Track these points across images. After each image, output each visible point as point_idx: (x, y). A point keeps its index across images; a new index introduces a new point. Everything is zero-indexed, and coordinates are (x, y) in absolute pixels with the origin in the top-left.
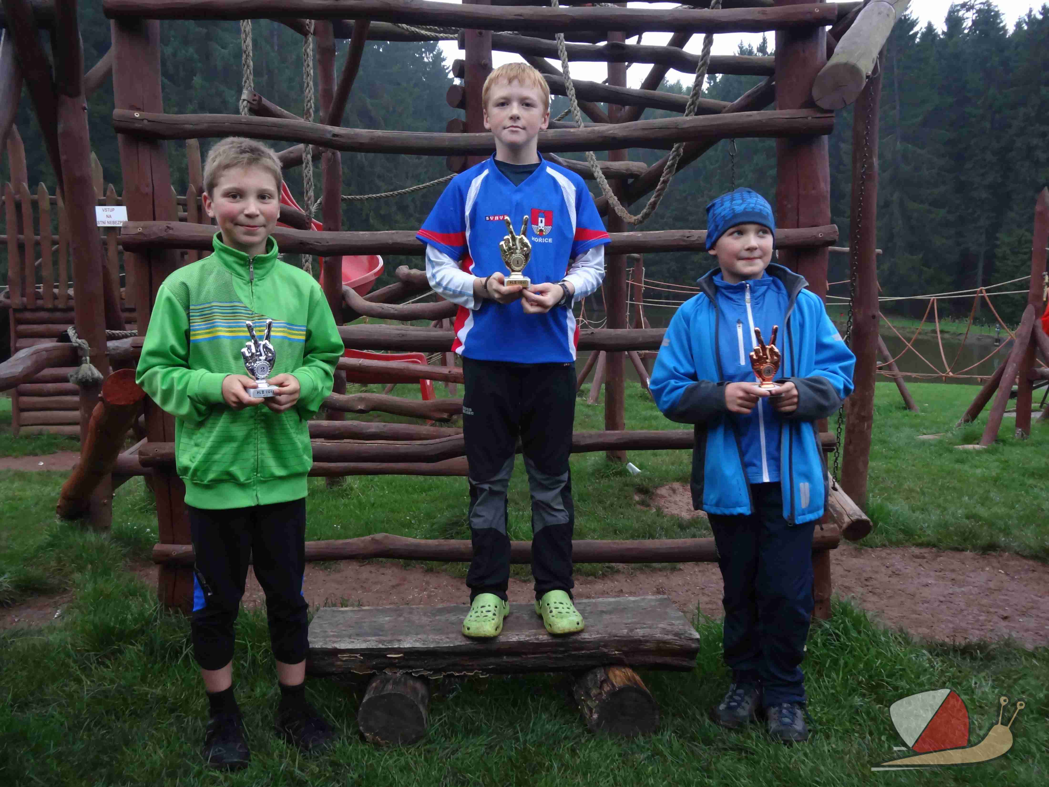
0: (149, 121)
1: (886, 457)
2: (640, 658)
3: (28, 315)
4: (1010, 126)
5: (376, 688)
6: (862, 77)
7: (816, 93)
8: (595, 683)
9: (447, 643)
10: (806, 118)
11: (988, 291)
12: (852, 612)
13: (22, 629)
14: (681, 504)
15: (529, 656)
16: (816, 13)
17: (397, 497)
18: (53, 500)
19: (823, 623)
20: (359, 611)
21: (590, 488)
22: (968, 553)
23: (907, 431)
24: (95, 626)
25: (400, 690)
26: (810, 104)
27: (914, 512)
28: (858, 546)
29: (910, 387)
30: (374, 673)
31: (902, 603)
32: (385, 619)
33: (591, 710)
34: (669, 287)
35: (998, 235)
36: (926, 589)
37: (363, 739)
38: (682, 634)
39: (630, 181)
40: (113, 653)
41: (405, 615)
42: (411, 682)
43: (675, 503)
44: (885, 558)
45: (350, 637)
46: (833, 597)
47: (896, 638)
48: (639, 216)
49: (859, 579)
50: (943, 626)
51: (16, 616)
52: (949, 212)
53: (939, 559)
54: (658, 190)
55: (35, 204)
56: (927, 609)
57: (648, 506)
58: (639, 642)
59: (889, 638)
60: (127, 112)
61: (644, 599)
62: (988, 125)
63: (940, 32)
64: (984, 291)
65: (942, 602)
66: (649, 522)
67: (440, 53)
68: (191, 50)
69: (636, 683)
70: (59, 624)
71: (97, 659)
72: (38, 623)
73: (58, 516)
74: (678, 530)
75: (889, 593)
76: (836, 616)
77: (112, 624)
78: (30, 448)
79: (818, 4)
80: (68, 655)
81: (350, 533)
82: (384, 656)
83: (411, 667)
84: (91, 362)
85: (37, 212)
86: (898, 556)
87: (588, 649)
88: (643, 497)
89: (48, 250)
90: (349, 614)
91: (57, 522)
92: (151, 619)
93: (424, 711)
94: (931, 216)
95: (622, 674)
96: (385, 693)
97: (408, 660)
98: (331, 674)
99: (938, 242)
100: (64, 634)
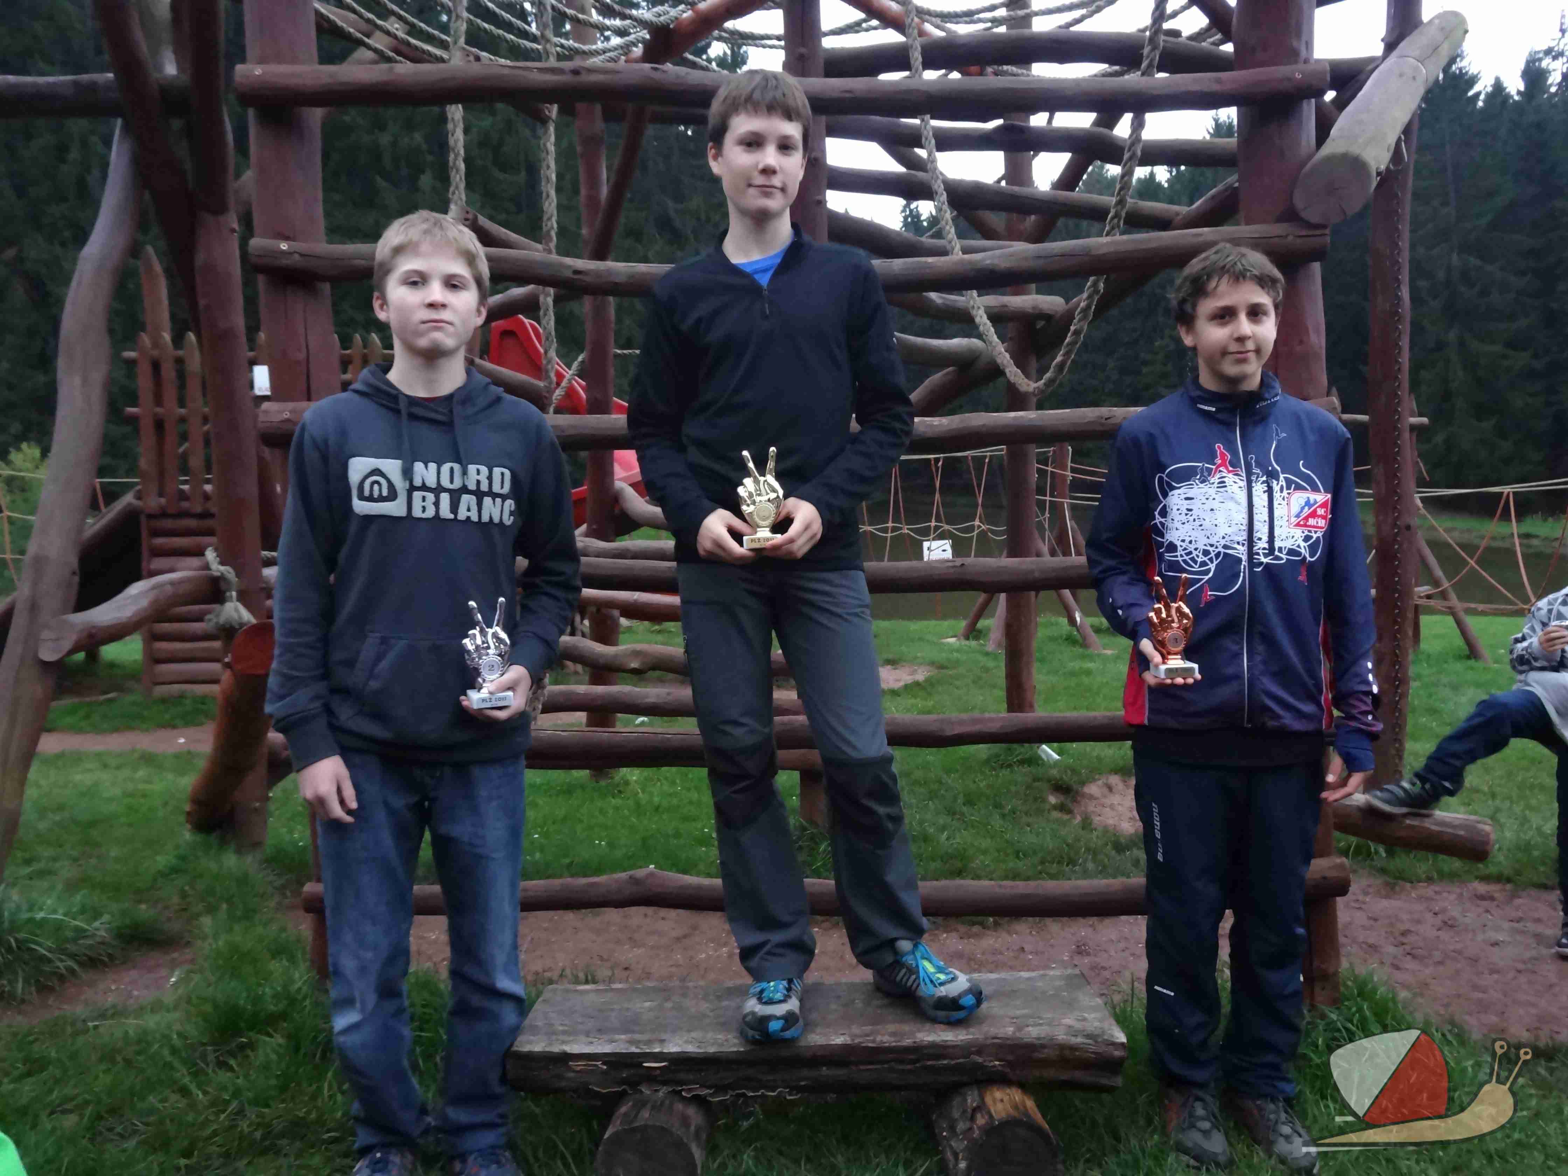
0: (301, 255)
2: (1035, 1073)
3: (169, 523)
5: (625, 1114)
6: (1368, 175)
7: (1299, 202)
8: (964, 1111)
9: (735, 1045)
10: (1287, 236)
12: (1374, 990)
13: (114, 1006)
14: (1120, 808)
15: (862, 1067)
16: (1296, 80)
18: (183, 800)
19: (1327, 1012)
20: (606, 991)
21: (982, 785)
23: (1471, 693)
24: (217, 1007)
25: (662, 1120)
26: (1291, 215)
28: (1391, 881)
29: (1474, 623)
30: (624, 1091)
31: (1458, 972)
32: (644, 1006)
33: (956, 1155)
36: (1496, 949)
38: (1098, 1036)
39: (1040, 324)
40: (242, 1047)
41: (676, 998)
42: (679, 1106)
43: (1112, 807)
44: (1432, 899)
45: (587, 1034)
46: (1344, 968)
47: (1443, 1035)
48: (1041, 383)
49: (1392, 933)
50: (1522, 1013)
51: (114, 981)
52: (1536, 356)
53: (1517, 901)
54: (1068, 344)
56: (1497, 982)
57: (1070, 812)
58: (1031, 1047)
60: (270, 243)
61: (1044, 975)
63: (1513, 92)
65: (1519, 971)
66: (1070, 837)
69: (1026, 1113)
70: (169, 998)
71: (217, 1057)
72: (142, 994)
73: (189, 826)
74: (1113, 852)
75: (1437, 956)
76: (1348, 1000)
77: (242, 1002)
78: (167, 716)
79: (1301, 66)
80: (174, 1051)
81: (619, 853)
82: (640, 1065)
83: (681, 1083)
84: (238, 600)
85: (181, 375)
86: (1453, 897)
87: (952, 1059)
88: (1062, 798)
89: (198, 430)
90: (592, 997)
91: (187, 835)
92: (300, 997)
93: (698, 1154)
94: (1507, 362)
95: (1006, 1099)
96: (638, 1123)
97: (676, 1072)
98: (561, 1090)
99: (1518, 401)
100: (173, 1017)
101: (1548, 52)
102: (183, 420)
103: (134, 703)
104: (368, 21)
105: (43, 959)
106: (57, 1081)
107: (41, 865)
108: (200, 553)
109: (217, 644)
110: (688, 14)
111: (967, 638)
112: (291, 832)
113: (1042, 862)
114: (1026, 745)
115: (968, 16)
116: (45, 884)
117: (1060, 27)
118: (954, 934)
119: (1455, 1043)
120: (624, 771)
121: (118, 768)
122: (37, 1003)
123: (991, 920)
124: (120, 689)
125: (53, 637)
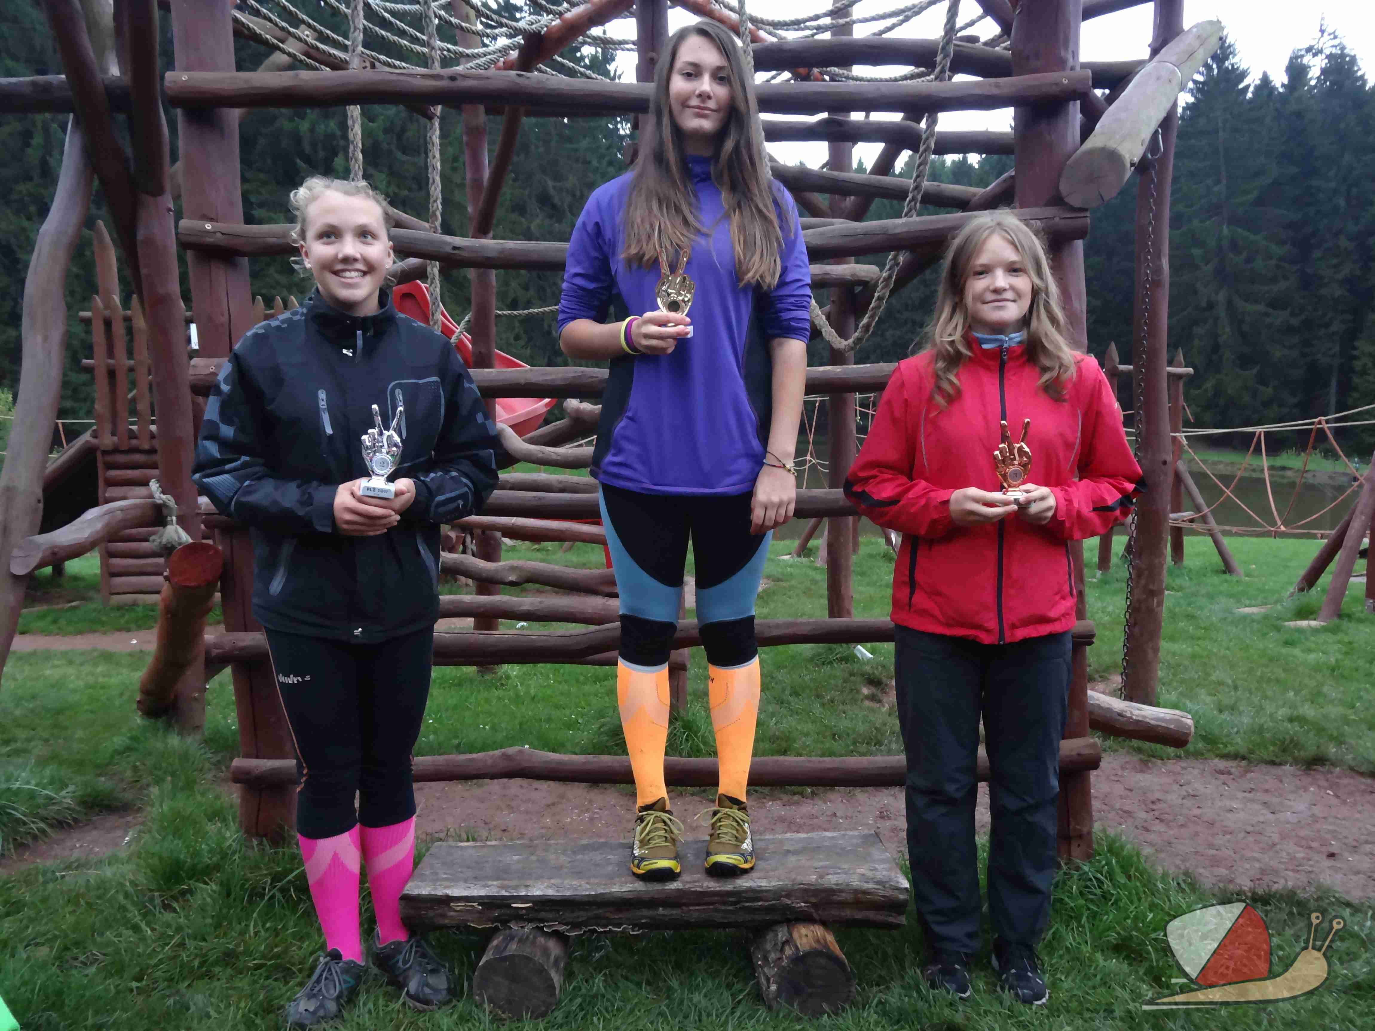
0: (223, 234)
1: (1192, 638)
2: (834, 913)
3: (121, 458)
5: (497, 946)
6: (1123, 165)
7: (1064, 188)
8: (776, 944)
9: (587, 890)
10: (1053, 218)
11: (1330, 421)
12: (1122, 847)
13: (77, 860)
15: (691, 908)
16: (1063, 84)
17: (565, 688)
19: (1081, 865)
20: (483, 847)
21: (807, 678)
22: (1287, 767)
23: (1223, 602)
24: (161, 859)
25: (527, 950)
26: (1057, 201)
27: (1221, 711)
28: (1145, 758)
29: (1229, 544)
30: (496, 927)
31: (1197, 834)
32: (513, 858)
33: (768, 980)
35: (1356, 344)
36: (1229, 815)
38: (886, 882)
39: (858, 289)
40: (183, 893)
41: (539, 853)
42: (541, 940)
44: (1179, 773)
45: (466, 881)
47: (1178, 884)
49: (1144, 801)
50: (1248, 866)
51: (79, 840)
53: (1250, 775)
55: (128, 322)
56: (1229, 841)
57: (880, 701)
58: (831, 892)
59: (1169, 884)
60: (197, 224)
61: (847, 835)
63: (1278, 85)
64: (1323, 423)
65: (1248, 833)
69: (826, 945)
70: (123, 854)
71: (163, 901)
72: (102, 850)
73: (140, 713)
75: (1181, 820)
76: (1100, 855)
77: (182, 857)
78: (122, 621)
79: (1068, 72)
80: (127, 895)
81: (500, 736)
82: (509, 906)
83: (542, 920)
84: (178, 524)
85: (130, 331)
86: (1196, 772)
87: (766, 900)
88: (873, 690)
89: (145, 379)
90: (471, 851)
91: (138, 720)
92: (229, 852)
93: (557, 978)
94: (1268, 320)
95: (810, 934)
96: (507, 953)
97: (538, 911)
98: (445, 927)
99: (1278, 353)
100: (127, 868)
101: (1309, 50)
102: (131, 370)
103: (94, 610)
104: (283, 29)
105: (18, 821)
106: (31, 920)
107: (19, 745)
108: (145, 483)
109: (161, 560)
110: (557, 22)
111: (799, 556)
112: (225, 718)
113: (854, 743)
114: (844, 645)
115: (796, 24)
116: (20, 760)
117: (874, 34)
118: (778, 802)
119: (1187, 889)
120: (506, 667)
121: (82, 664)
122: (14, 857)
123: (809, 790)
124: (84, 599)
125: (21, 554)
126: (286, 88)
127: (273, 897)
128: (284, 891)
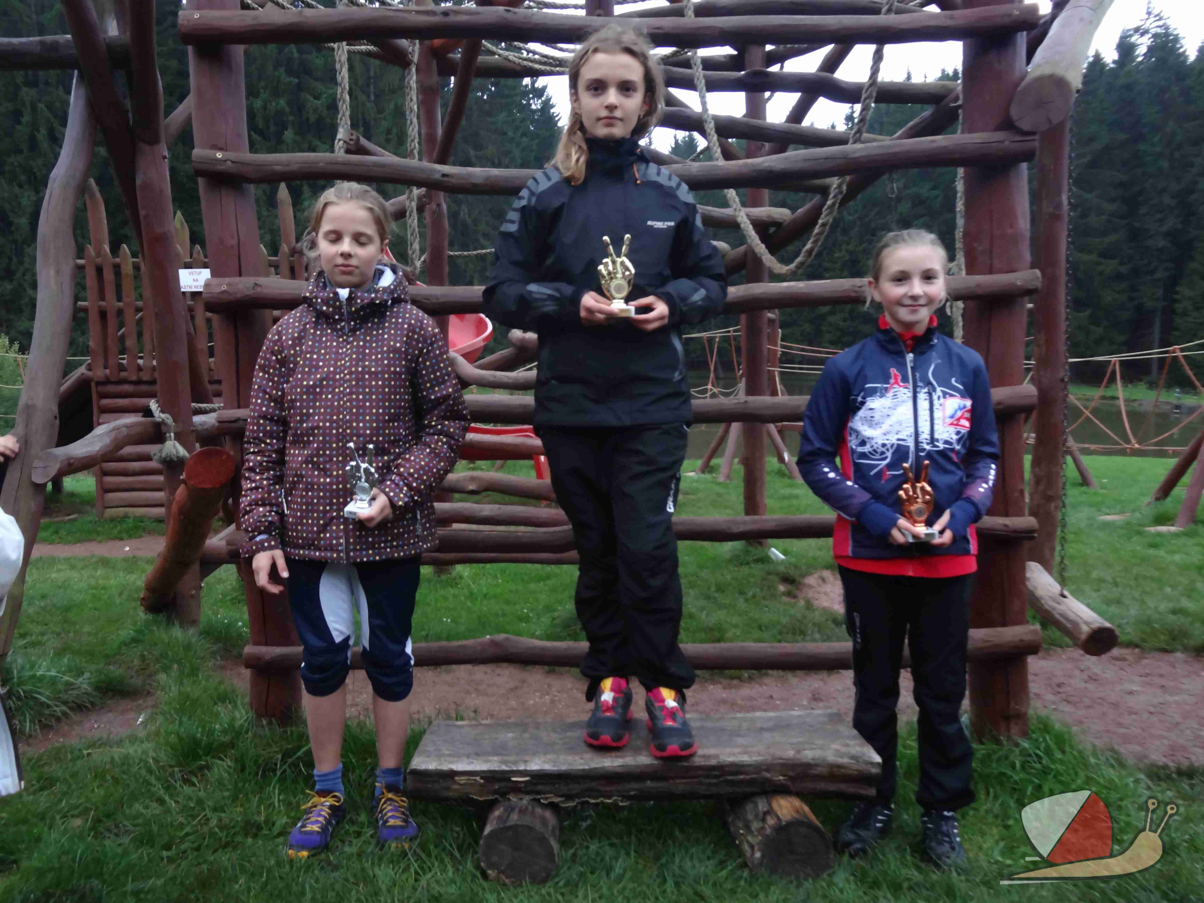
0: (233, 162)
2: (810, 785)
3: (111, 388)
4: (1192, 165)
5: (499, 818)
6: (1070, 92)
7: (1014, 112)
8: (757, 814)
9: (581, 764)
10: (1003, 142)
11: (1182, 350)
12: (1053, 728)
13: (100, 739)
14: (831, 594)
15: (677, 781)
16: (1014, 15)
17: (512, 586)
18: (137, 590)
19: (1020, 741)
20: (477, 725)
21: (729, 577)
22: (1179, 655)
23: (1086, 511)
24: (180, 738)
25: (527, 820)
26: (1008, 125)
29: (1087, 461)
30: (496, 799)
31: (1104, 714)
32: (508, 736)
33: (752, 847)
34: (803, 350)
35: (1178, 289)
36: (1131, 698)
37: (485, 876)
38: (858, 757)
39: (772, 230)
40: (201, 768)
41: (531, 731)
42: (539, 810)
43: (826, 594)
44: (1078, 660)
45: (468, 756)
46: (1031, 712)
47: (1107, 759)
48: (792, 266)
49: (1050, 685)
50: (1158, 743)
51: (96, 721)
52: (1121, 263)
53: (1144, 662)
54: (818, 234)
55: (117, 268)
56: (1135, 721)
57: (795, 597)
58: (808, 766)
59: (1099, 759)
60: (208, 153)
62: (1165, 164)
63: (1109, 61)
64: (1177, 351)
65: (1151, 713)
66: (799, 615)
67: (549, 100)
68: (282, 102)
69: (805, 816)
70: (142, 734)
71: (182, 776)
72: (119, 731)
73: (143, 609)
74: (833, 626)
75: (1087, 701)
76: (1035, 733)
77: (199, 735)
78: (115, 531)
79: (1017, 6)
80: (150, 771)
81: (462, 628)
82: (509, 780)
83: (538, 793)
84: (176, 439)
85: (118, 277)
87: (747, 774)
88: (790, 587)
89: (132, 319)
90: (466, 730)
91: (142, 615)
92: (242, 731)
93: (555, 845)
94: (1100, 268)
95: (788, 805)
96: (510, 823)
97: (536, 784)
98: (447, 799)
99: (1108, 297)
100: (146, 745)
101: (1137, 30)
102: (120, 311)
103: (91, 522)
105: (42, 704)
106: (65, 794)
107: (34, 638)
111: (703, 472)
113: (780, 633)
114: (760, 546)
116: (39, 651)
118: (719, 686)
119: (1116, 765)
120: (459, 567)
121: (83, 569)
122: (40, 736)
123: (746, 675)
124: (79, 512)
125: (42, 465)
126: (291, 24)
127: (284, 771)
128: (295, 765)
